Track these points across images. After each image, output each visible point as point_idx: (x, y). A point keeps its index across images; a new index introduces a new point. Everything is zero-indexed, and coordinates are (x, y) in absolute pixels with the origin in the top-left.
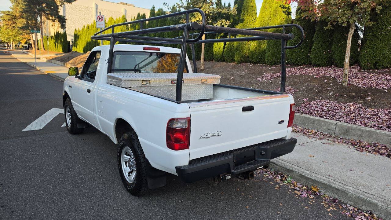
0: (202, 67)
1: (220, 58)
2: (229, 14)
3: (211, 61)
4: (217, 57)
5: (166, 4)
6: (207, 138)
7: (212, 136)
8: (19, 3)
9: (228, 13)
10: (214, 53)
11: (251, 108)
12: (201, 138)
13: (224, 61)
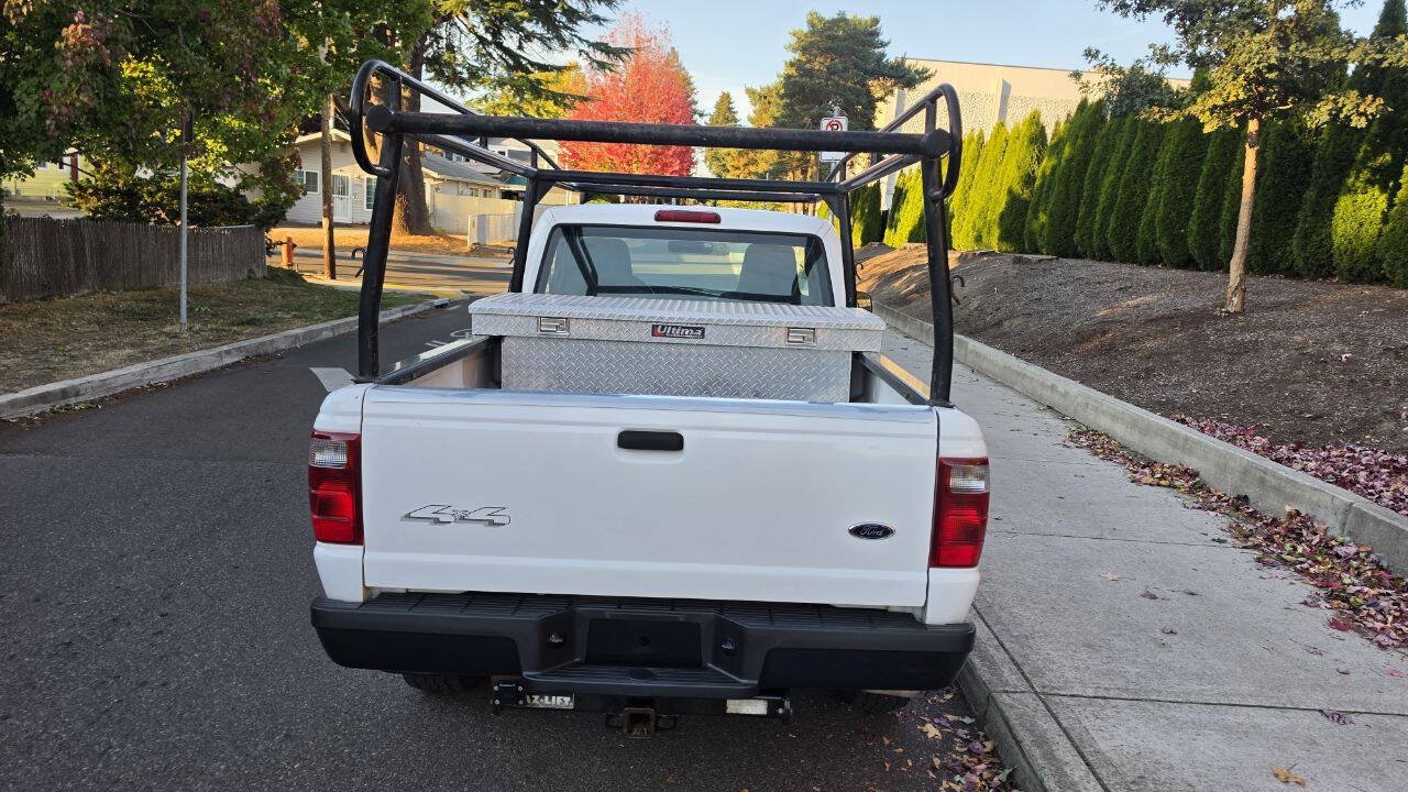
0: (1235, 300)
1: (1360, 266)
2: (1385, 64)
3: (1325, 278)
4: (1345, 263)
5: (1097, 52)
6: (437, 521)
7: (462, 518)
8: (769, 103)
9: (1380, 61)
10: (1337, 240)
11: (670, 442)
12: (408, 516)
13: (1381, 280)
